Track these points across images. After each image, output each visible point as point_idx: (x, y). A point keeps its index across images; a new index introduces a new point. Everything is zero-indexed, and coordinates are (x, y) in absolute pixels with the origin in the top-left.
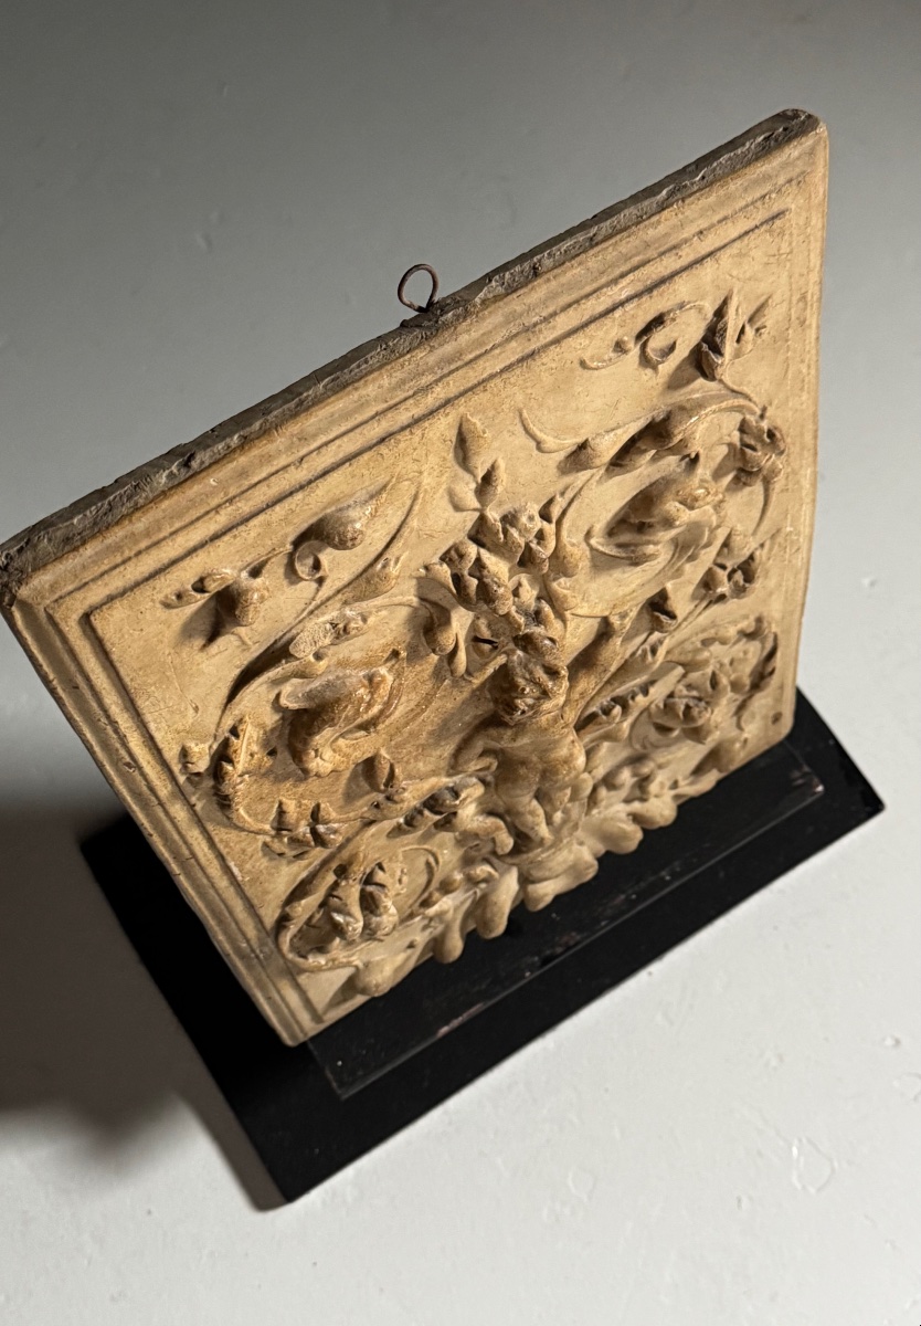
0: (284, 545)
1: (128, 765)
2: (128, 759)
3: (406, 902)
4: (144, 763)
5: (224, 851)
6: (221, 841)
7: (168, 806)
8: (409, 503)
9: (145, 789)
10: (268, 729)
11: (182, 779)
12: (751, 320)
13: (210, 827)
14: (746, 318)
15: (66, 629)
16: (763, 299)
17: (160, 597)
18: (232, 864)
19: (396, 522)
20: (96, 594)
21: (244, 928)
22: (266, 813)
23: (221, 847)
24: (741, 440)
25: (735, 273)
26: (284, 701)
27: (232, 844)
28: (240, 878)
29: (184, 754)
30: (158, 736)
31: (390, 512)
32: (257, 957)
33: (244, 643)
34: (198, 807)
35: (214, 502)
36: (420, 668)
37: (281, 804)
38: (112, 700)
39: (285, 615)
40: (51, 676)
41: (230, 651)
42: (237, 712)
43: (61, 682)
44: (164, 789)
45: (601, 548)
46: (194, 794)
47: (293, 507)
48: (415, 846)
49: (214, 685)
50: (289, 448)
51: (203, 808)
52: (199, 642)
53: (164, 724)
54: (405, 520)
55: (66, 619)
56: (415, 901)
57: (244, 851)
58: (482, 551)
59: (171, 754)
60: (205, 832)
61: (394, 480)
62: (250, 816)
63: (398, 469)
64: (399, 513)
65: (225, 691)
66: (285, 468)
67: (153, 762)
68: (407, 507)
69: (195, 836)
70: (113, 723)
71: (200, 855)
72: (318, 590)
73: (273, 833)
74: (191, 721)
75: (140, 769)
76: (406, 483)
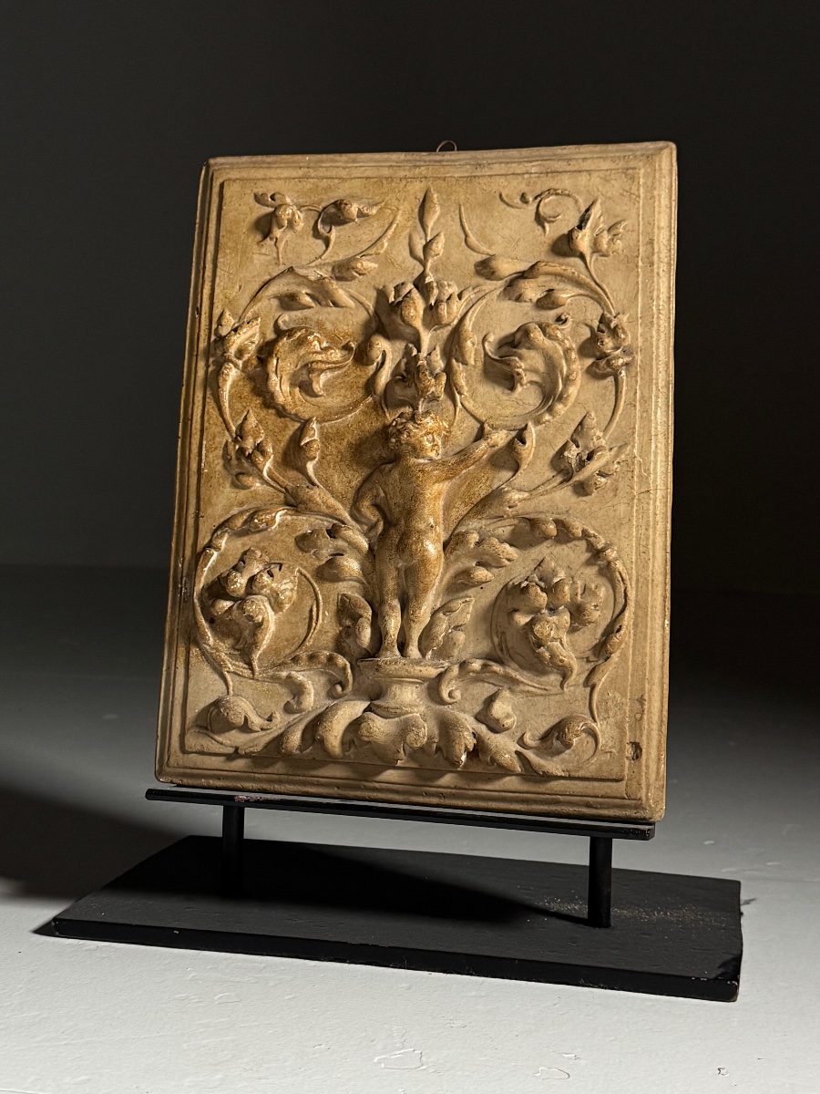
0: (319, 204)
1: (197, 309)
2: (199, 305)
3: (285, 647)
4: (203, 313)
5: (206, 424)
6: (208, 411)
7: (199, 357)
8: (387, 226)
9: (196, 337)
10: (266, 340)
11: (213, 338)
12: (609, 230)
13: (208, 393)
14: (607, 227)
15: (214, 184)
16: (619, 219)
17: (255, 191)
18: (204, 442)
19: (376, 235)
20: (234, 174)
21: (187, 536)
22: (239, 414)
23: (206, 418)
24: (598, 327)
25: (600, 189)
26: (280, 322)
27: (211, 422)
28: (203, 465)
29: (222, 315)
30: (217, 291)
31: (375, 225)
32: (181, 588)
33: (278, 258)
34: (210, 369)
35: (302, 165)
36: (359, 373)
37: (248, 412)
38: (211, 247)
39: (304, 257)
40: (197, 221)
41: (269, 258)
42: (255, 308)
43: (199, 227)
44: (203, 345)
45: (490, 354)
46: (213, 356)
47: (332, 184)
48: (308, 576)
49: (254, 276)
50: (346, 162)
51: (212, 371)
52: (259, 237)
53: (222, 284)
54: (380, 237)
55: (217, 178)
56: (290, 654)
57: (215, 437)
58: (415, 291)
59: (217, 312)
60: (204, 398)
61: (383, 204)
62: (229, 407)
63: (387, 198)
64: (380, 230)
65: (256, 287)
66: (338, 167)
67: (207, 314)
68: (385, 229)
69: (199, 395)
70: (205, 267)
71: (194, 421)
72: (325, 252)
73: (234, 435)
74: (234, 294)
75: (200, 314)
76: (389, 211)
